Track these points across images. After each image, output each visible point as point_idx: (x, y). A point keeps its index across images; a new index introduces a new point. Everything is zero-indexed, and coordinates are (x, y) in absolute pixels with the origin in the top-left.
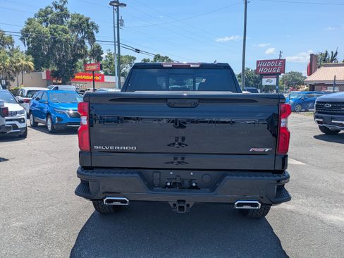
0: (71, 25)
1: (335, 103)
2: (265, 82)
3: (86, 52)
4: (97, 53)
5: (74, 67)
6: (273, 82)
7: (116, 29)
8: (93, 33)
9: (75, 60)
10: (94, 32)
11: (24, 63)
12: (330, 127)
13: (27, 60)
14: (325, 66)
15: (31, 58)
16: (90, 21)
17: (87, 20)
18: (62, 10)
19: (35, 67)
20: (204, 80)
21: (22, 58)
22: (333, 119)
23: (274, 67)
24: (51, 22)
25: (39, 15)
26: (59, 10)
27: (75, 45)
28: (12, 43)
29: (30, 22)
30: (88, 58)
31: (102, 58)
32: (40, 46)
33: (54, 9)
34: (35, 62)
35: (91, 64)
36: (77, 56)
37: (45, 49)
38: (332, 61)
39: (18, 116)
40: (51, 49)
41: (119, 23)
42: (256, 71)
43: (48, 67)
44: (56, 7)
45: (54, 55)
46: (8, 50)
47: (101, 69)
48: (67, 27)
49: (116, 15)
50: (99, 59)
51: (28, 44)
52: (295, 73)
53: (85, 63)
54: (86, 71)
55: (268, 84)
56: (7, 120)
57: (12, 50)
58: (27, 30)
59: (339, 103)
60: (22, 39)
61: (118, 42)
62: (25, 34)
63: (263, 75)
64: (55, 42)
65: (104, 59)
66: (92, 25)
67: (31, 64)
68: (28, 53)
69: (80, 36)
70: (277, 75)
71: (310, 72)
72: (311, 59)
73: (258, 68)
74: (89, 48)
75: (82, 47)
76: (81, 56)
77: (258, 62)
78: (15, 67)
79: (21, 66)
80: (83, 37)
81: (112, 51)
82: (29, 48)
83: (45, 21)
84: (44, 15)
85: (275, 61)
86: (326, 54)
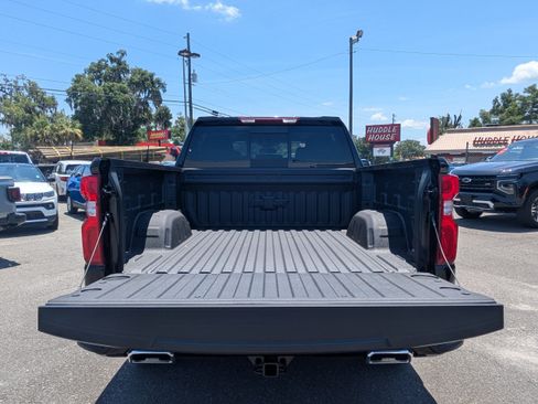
0: (131, 83)
1: (477, 177)
2: (377, 152)
3: (150, 116)
4: (164, 117)
5: (135, 135)
6: (387, 152)
7: (187, 86)
8: (158, 92)
9: (136, 127)
10: (161, 91)
11: (70, 130)
12: (469, 208)
13: (73, 126)
14: (449, 132)
15: (78, 125)
16: (155, 77)
17: (152, 76)
18: (119, 63)
19: (83, 136)
20: (303, 145)
21: (67, 125)
22: (474, 197)
23: (386, 134)
24: (105, 80)
25: (91, 70)
26: (115, 64)
27: (136, 107)
28: (54, 105)
29: (78, 79)
30: (152, 124)
31: (170, 124)
32: (90, 109)
33: (109, 63)
34: (84, 129)
35: (156, 132)
36: (138, 122)
37: (97, 113)
38: (456, 125)
39: (45, 200)
40: (105, 112)
41: (191, 78)
42: (365, 139)
43: (100, 136)
44: (112, 60)
45: (109, 120)
46: (49, 114)
47: (170, 137)
48: (125, 85)
49: (187, 68)
50: (167, 124)
51: (76, 107)
52: (410, 142)
53: (149, 130)
54: (150, 140)
55: (381, 154)
56: (18, 207)
57: (55, 115)
58: (74, 89)
59: (482, 177)
60: (68, 101)
61: (190, 102)
62: (72, 94)
63: (374, 144)
64: (111, 104)
65: (174, 124)
66: (158, 81)
67: (79, 132)
68: (74, 118)
69: (143, 96)
70: (390, 143)
71: (431, 139)
72: (432, 124)
73: (367, 135)
74: (154, 111)
75: (146, 110)
76: (145, 122)
77: (367, 127)
78: (57, 136)
79: (64, 134)
80: (147, 98)
81: (183, 114)
82: (76, 112)
83: (98, 78)
84: (96, 71)
85: (388, 126)
86: (448, 118)
